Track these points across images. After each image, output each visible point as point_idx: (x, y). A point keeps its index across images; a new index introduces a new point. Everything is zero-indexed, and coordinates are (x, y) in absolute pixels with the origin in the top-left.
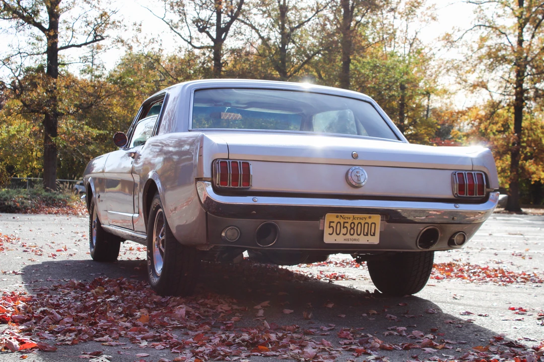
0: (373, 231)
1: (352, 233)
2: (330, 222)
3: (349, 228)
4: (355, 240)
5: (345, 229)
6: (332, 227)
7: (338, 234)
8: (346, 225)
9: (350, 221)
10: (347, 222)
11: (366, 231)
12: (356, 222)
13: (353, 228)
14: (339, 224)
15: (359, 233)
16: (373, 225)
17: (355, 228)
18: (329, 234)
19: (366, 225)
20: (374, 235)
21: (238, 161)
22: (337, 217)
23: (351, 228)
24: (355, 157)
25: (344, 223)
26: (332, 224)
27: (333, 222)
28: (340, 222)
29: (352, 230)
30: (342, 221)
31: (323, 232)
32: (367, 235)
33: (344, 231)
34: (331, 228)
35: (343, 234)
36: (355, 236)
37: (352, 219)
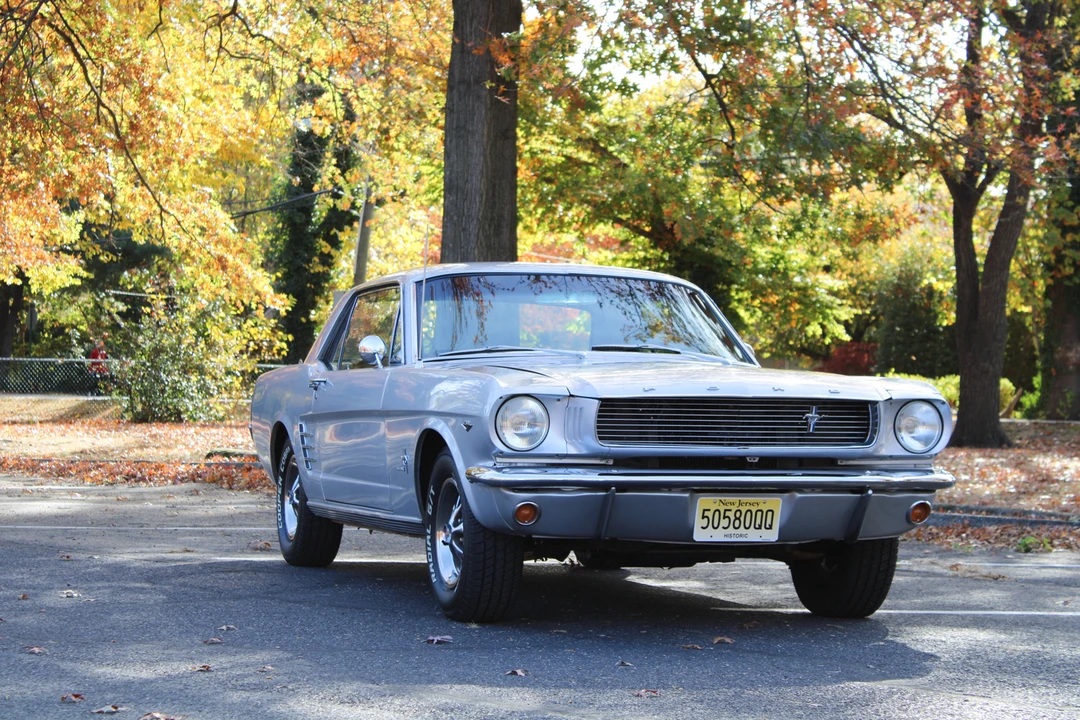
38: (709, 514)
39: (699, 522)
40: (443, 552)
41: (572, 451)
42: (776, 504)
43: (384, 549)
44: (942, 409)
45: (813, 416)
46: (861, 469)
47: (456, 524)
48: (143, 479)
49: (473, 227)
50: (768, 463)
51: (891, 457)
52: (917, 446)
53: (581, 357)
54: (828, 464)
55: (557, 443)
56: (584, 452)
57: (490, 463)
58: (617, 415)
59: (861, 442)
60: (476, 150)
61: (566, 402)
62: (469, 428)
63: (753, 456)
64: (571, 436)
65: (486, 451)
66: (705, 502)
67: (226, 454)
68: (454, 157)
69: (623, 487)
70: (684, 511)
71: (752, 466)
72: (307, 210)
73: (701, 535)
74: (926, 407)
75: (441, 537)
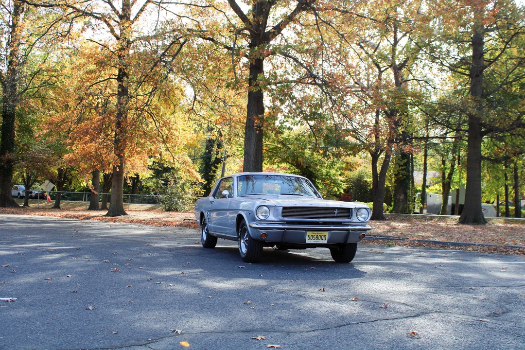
38: (310, 236)
39: (307, 238)
40: (243, 245)
41: (276, 220)
42: (327, 234)
43: (228, 244)
44: (369, 210)
45: (336, 212)
46: (348, 225)
47: (246, 238)
48: (168, 225)
49: (251, 163)
50: (325, 223)
51: (356, 222)
52: (362, 220)
53: (278, 196)
54: (340, 224)
55: (272, 218)
56: (279, 220)
57: (255, 223)
58: (287, 211)
59: (348, 218)
60: (252, 144)
61: (274, 207)
62: (250, 214)
63: (321, 222)
64: (275, 216)
65: (254, 220)
66: (309, 233)
67: (189, 220)
68: (247, 146)
69: (288, 229)
70: (304, 235)
71: (321, 224)
72: (210, 158)
73: (308, 241)
74: (364, 210)
75: (242, 241)
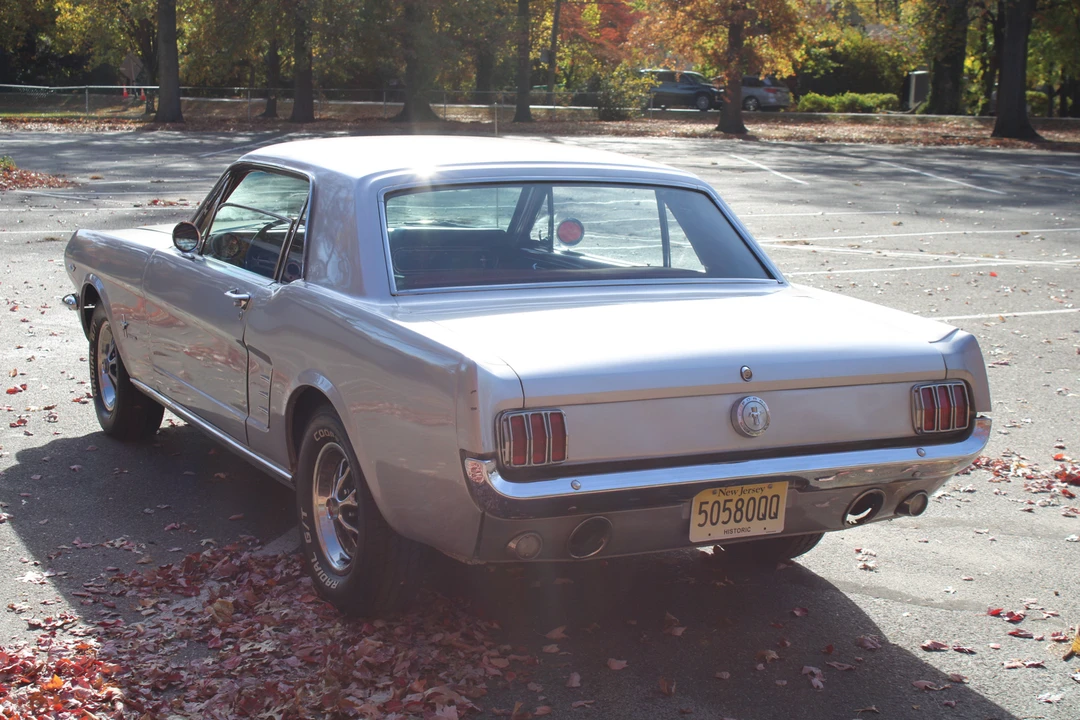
0: (774, 510)
1: (738, 518)
2: (702, 504)
3: (733, 510)
4: (743, 530)
5: (727, 512)
6: (705, 512)
7: (713, 524)
8: (728, 505)
9: (735, 498)
10: (731, 500)
11: (762, 511)
12: (746, 498)
13: (740, 510)
14: (716, 505)
15: (750, 517)
16: (775, 499)
17: (744, 509)
18: (700, 525)
19: (764, 500)
20: (776, 516)
21: (543, 413)
22: (714, 493)
23: (738, 509)
24: (746, 376)
25: (726, 501)
26: (704, 507)
27: (707, 503)
28: (718, 502)
29: (739, 513)
30: (722, 499)
31: (688, 523)
32: (764, 518)
33: (724, 516)
34: (703, 514)
35: (724, 523)
36: (744, 523)
37: (739, 493)
